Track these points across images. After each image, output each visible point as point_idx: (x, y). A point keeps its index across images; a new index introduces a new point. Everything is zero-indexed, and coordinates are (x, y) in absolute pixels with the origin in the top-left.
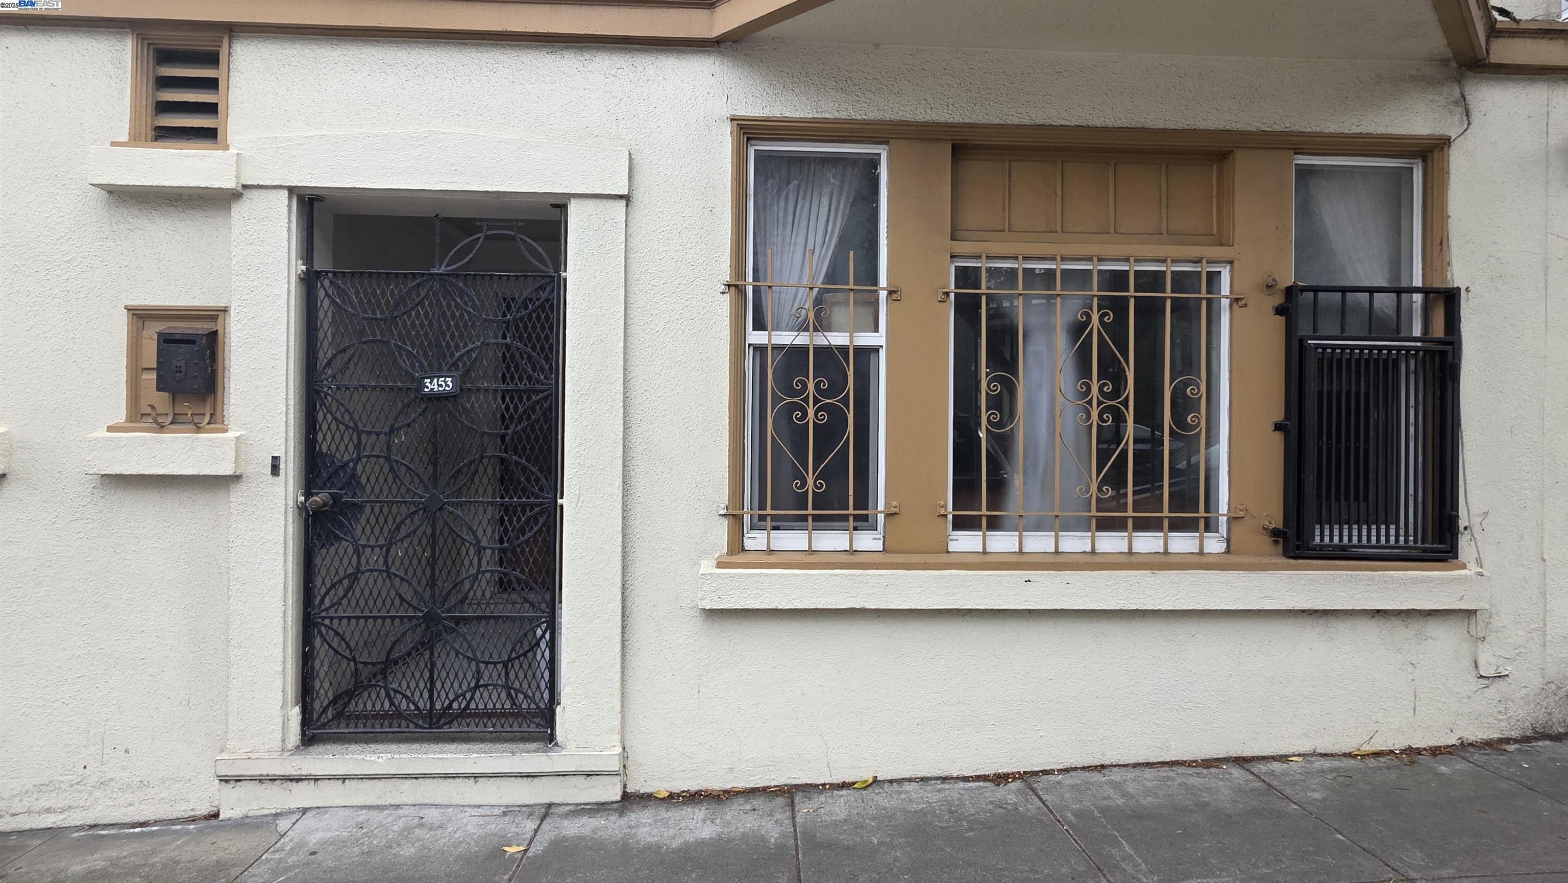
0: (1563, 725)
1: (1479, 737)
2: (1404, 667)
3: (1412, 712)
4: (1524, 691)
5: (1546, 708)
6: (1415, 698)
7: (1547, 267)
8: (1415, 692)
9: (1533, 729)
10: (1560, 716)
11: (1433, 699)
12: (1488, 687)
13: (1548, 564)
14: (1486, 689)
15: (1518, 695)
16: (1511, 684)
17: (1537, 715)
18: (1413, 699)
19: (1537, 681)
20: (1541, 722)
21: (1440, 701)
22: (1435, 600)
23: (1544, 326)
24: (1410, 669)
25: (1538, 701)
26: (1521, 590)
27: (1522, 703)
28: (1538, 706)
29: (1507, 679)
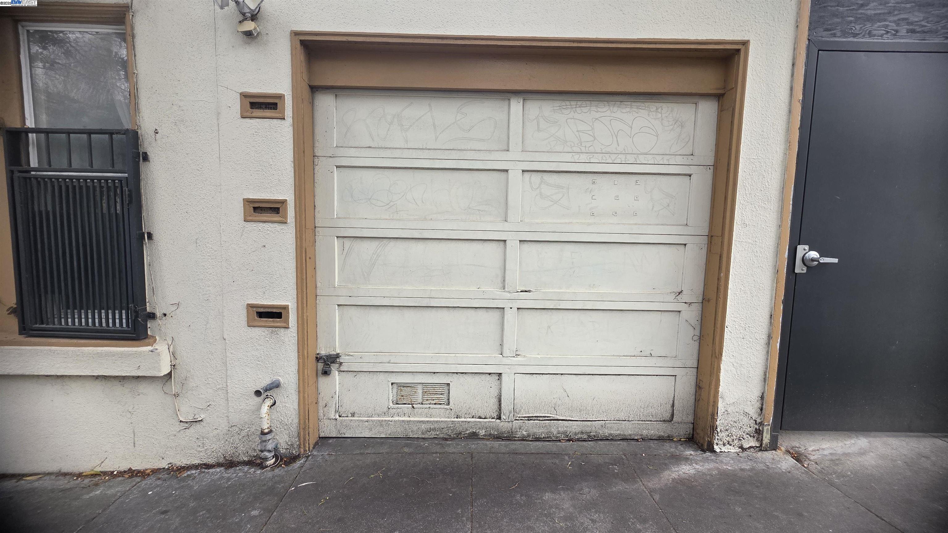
0: (247, 455)
1: (184, 463)
2: (124, 414)
3: (132, 444)
4: (215, 432)
5: (232, 444)
6: (134, 436)
7: (219, 114)
8: (134, 432)
9: (225, 457)
10: (244, 449)
11: (148, 437)
12: (188, 428)
13: (227, 342)
14: (187, 430)
15: (211, 434)
16: (205, 426)
17: (226, 448)
18: (132, 436)
19: (224, 426)
20: (229, 453)
21: (153, 438)
22: (119, 369)
23: (218, 161)
24: (129, 415)
25: (226, 438)
26: (208, 360)
27: (215, 440)
28: (227, 442)
29: (202, 423)
